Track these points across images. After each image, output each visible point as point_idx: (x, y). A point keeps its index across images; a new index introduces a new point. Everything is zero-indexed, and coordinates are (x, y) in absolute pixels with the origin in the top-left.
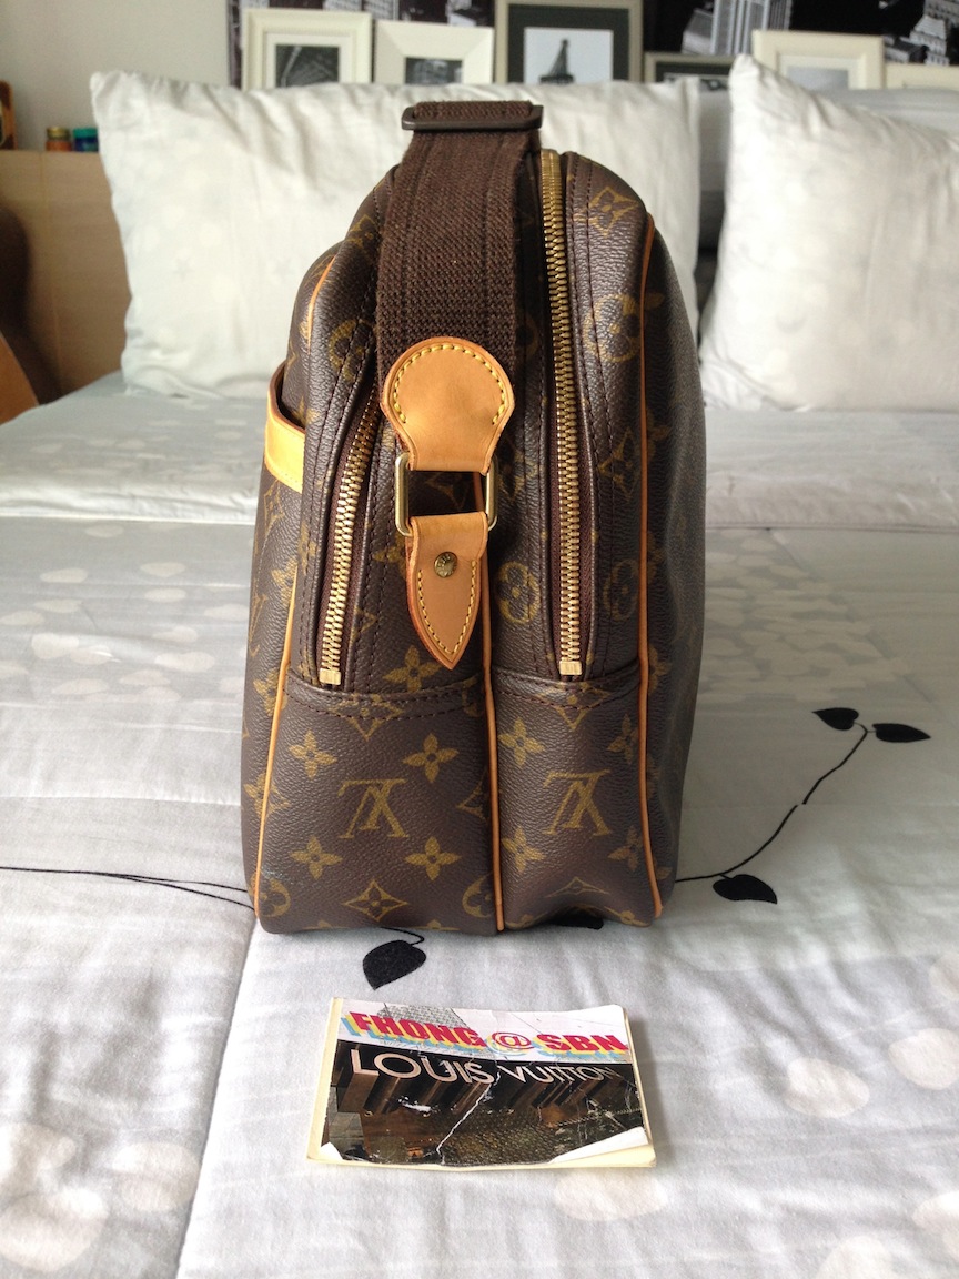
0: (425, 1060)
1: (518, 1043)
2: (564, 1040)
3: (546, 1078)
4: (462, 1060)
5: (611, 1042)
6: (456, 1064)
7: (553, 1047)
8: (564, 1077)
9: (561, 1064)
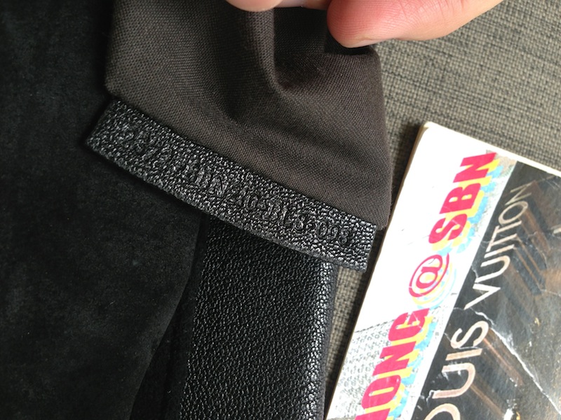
0: (437, 394)
1: (435, 270)
2: (450, 216)
3: (501, 264)
4: (444, 349)
5: (475, 167)
6: (450, 357)
7: (456, 234)
8: (509, 243)
9: (487, 237)
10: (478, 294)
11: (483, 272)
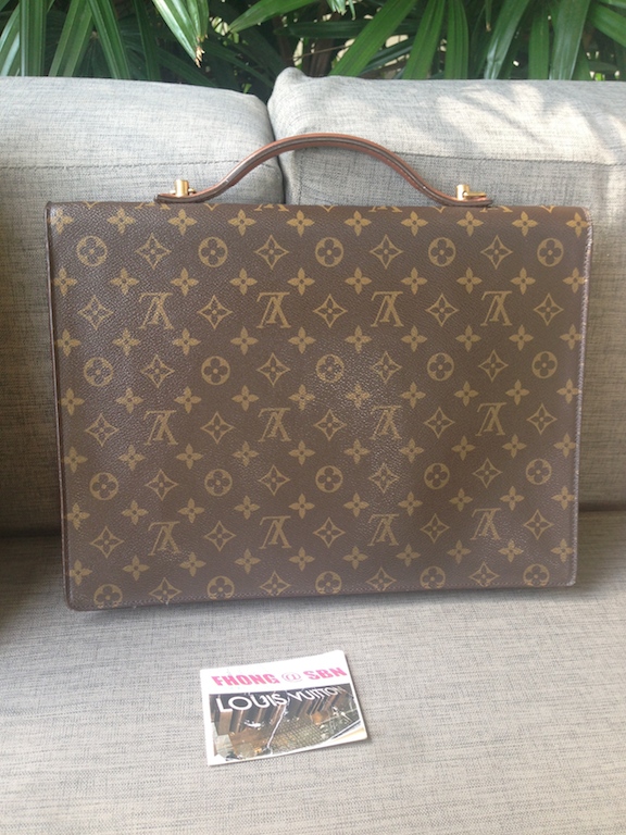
0: (253, 698)
1: (295, 678)
2: (316, 673)
3: (311, 697)
4: (270, 693)
5: (338, 672)
6: (268, 696)
7: (311, 678)
8: (319, 695)
9: (317, 688)
10: (294, 694)
11: (304, 692)
